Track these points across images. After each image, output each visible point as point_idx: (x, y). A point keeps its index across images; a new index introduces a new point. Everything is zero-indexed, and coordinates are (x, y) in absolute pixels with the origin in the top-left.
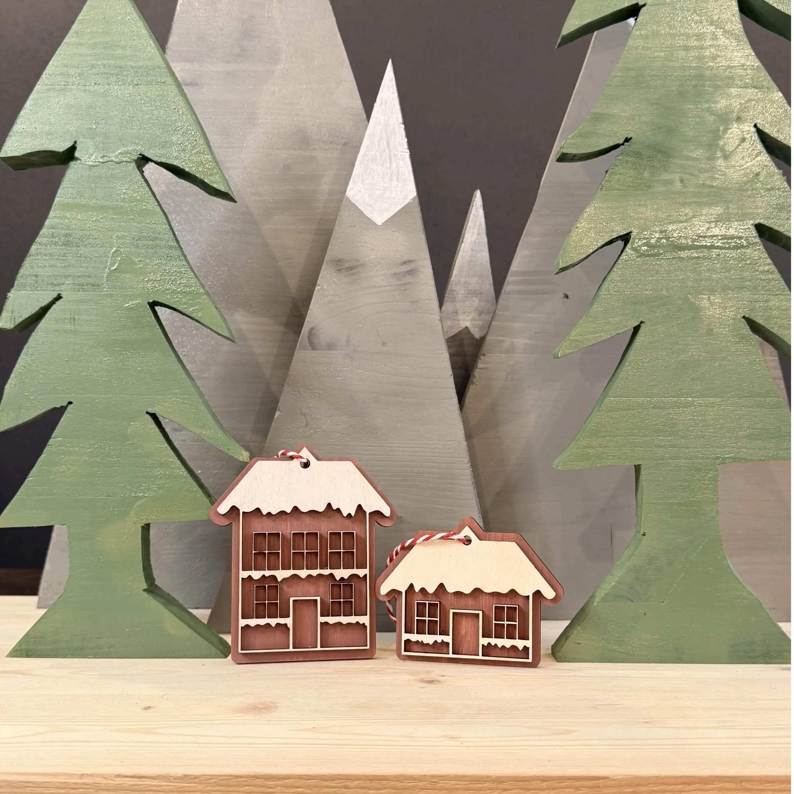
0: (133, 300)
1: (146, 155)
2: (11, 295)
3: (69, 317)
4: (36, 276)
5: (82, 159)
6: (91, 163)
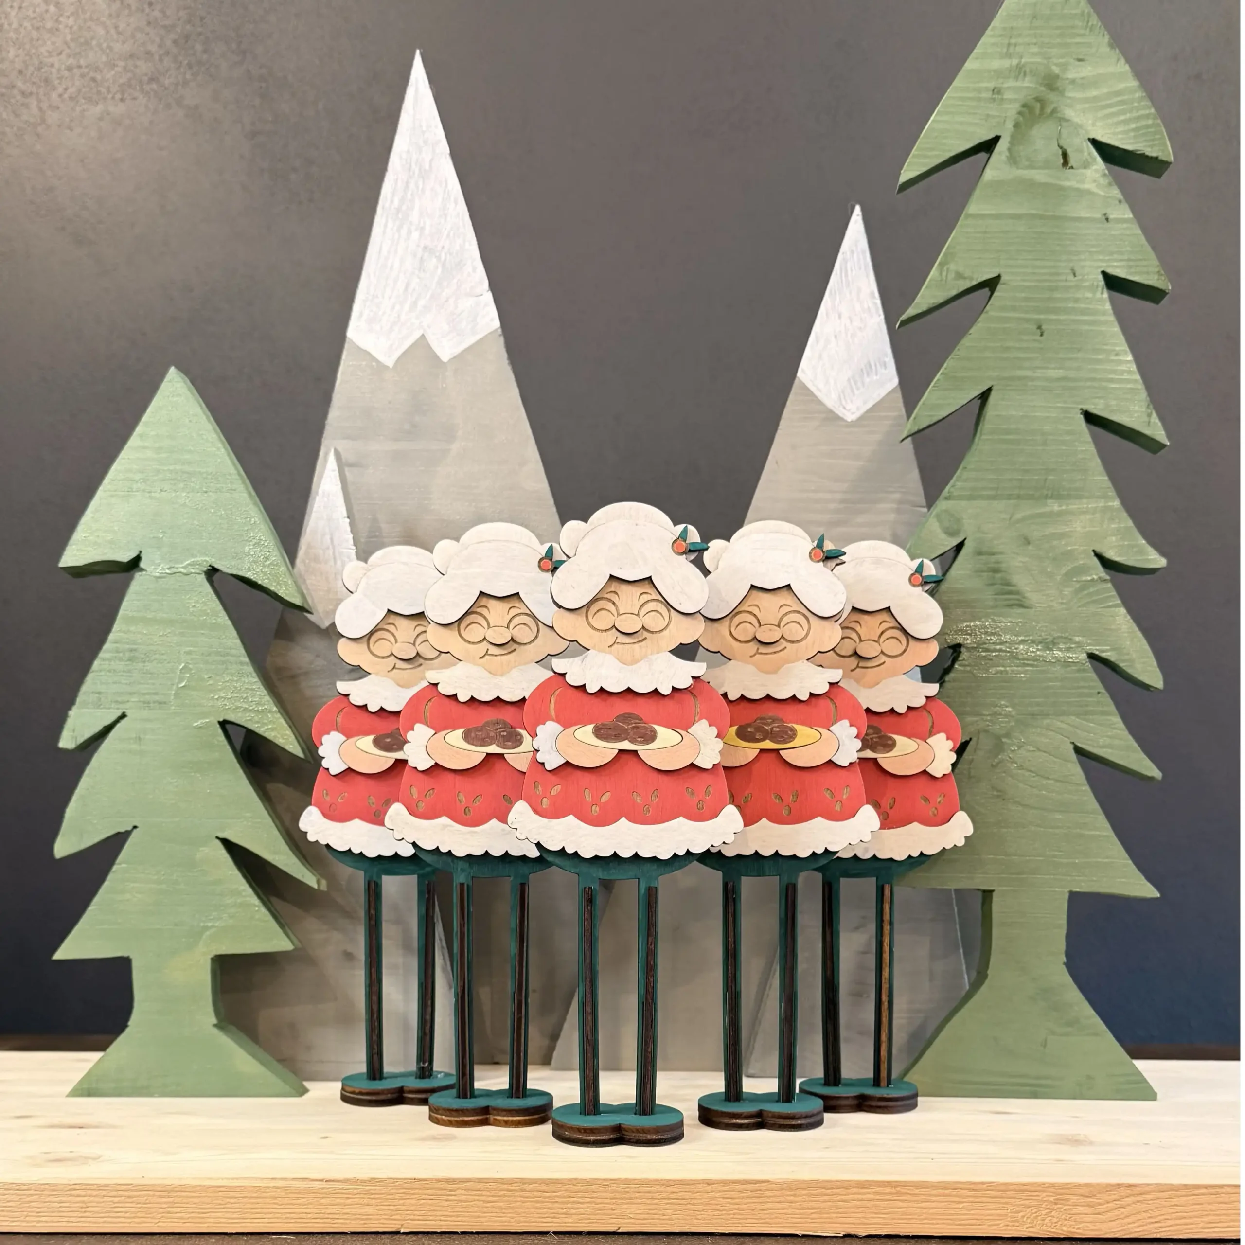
0: (201, 719)
1: (216, 566)
2: (73, 713)
3: (134, 736)
4: (99, 693)
5: (148, 569)
6: (157, 575)
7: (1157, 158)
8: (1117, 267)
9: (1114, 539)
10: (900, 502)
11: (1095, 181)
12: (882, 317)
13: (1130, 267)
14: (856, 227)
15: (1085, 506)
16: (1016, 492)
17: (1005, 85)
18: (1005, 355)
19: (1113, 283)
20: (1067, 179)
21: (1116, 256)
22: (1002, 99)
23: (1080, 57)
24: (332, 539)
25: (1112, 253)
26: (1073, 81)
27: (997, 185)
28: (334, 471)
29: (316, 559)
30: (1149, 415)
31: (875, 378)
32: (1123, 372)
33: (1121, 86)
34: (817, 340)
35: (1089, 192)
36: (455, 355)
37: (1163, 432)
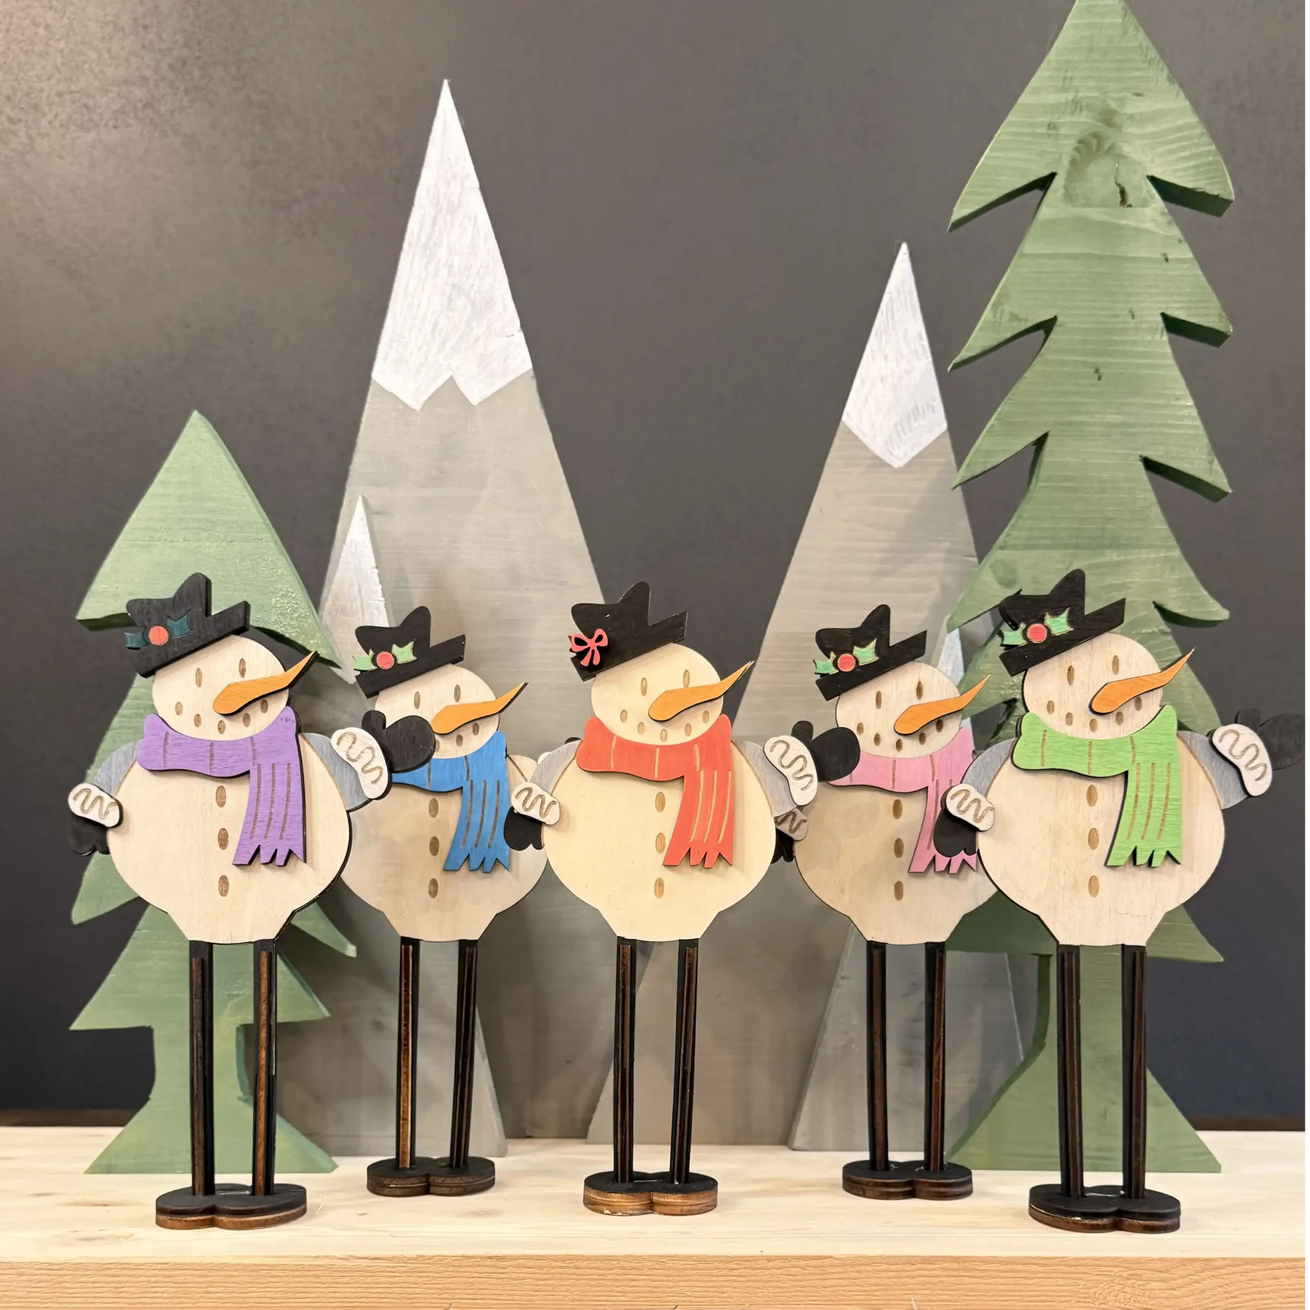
7: (1217, 197)
8: (1177, 309)
9: (1174, 590)
10: (950, 551)
11: (1153, 220)
12: (930, 359)
13: (1190, 309)
14: (902, 265)
15: (1145, 556)
16: (1074, 541)
17: (1060, 121)
18: (1063, 400)
19: (1173, 325)
20: (1126, 218)
21: (1175, 298)
22: (1057, 135)
23: (1139, 91)
24: (360, 591)
25: (1171, 294)
26: (1131, 117)
27: (1053, 223)
28: (361, 519)
29: (344, 611)
30: (1211, 462)
31: (923, 423)
32: (1185, 417)
33: (1181, 122)
34: (863, 382)
35: (1147, 231)
36: (485, 397)
37: (1225, 480)
